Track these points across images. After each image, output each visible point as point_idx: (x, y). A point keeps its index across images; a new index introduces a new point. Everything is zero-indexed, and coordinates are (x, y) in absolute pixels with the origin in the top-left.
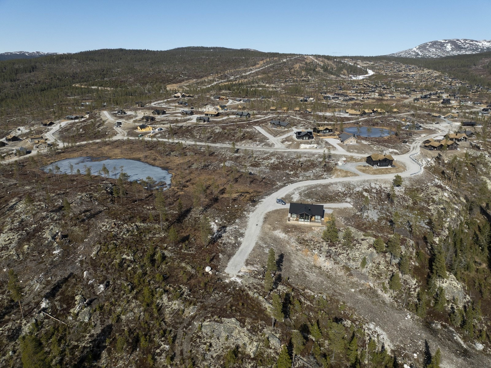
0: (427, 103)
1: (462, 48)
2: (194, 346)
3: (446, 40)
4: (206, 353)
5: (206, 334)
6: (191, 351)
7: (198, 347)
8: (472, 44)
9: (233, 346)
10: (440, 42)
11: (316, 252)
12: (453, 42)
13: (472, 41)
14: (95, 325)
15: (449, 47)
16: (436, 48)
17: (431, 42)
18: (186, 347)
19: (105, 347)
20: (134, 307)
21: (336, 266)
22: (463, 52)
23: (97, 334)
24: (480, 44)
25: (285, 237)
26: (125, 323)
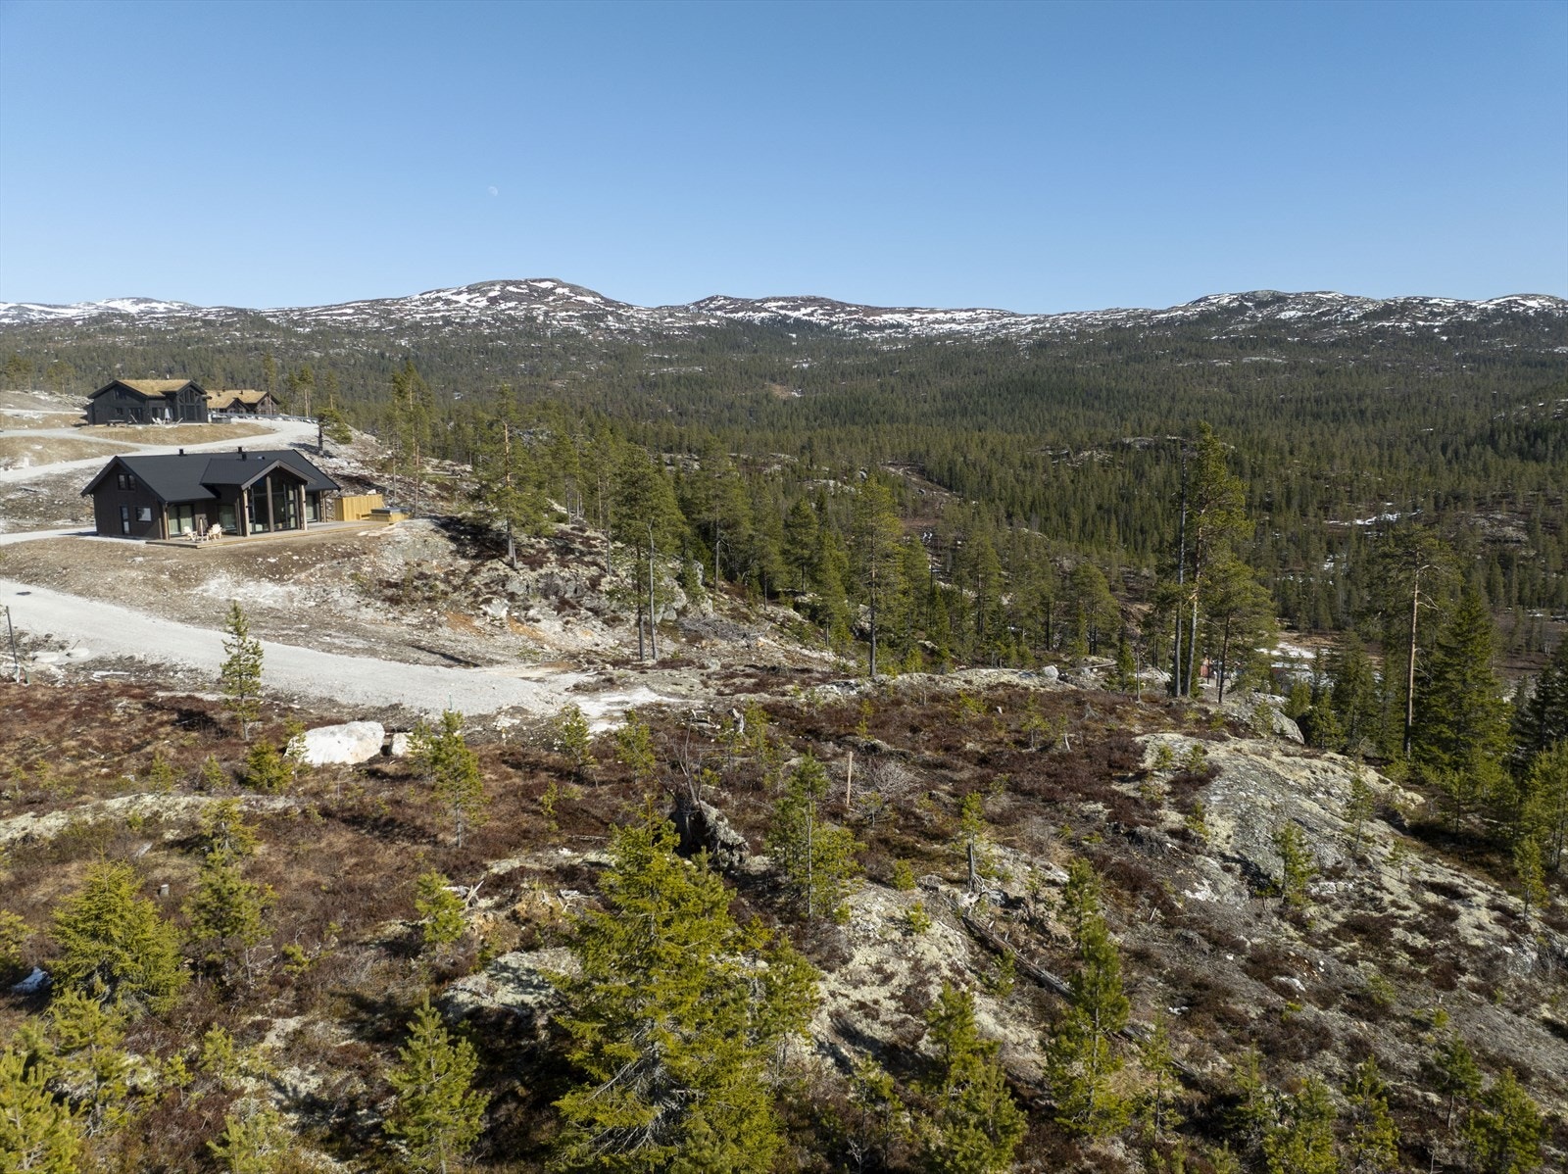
11: (499, 609)
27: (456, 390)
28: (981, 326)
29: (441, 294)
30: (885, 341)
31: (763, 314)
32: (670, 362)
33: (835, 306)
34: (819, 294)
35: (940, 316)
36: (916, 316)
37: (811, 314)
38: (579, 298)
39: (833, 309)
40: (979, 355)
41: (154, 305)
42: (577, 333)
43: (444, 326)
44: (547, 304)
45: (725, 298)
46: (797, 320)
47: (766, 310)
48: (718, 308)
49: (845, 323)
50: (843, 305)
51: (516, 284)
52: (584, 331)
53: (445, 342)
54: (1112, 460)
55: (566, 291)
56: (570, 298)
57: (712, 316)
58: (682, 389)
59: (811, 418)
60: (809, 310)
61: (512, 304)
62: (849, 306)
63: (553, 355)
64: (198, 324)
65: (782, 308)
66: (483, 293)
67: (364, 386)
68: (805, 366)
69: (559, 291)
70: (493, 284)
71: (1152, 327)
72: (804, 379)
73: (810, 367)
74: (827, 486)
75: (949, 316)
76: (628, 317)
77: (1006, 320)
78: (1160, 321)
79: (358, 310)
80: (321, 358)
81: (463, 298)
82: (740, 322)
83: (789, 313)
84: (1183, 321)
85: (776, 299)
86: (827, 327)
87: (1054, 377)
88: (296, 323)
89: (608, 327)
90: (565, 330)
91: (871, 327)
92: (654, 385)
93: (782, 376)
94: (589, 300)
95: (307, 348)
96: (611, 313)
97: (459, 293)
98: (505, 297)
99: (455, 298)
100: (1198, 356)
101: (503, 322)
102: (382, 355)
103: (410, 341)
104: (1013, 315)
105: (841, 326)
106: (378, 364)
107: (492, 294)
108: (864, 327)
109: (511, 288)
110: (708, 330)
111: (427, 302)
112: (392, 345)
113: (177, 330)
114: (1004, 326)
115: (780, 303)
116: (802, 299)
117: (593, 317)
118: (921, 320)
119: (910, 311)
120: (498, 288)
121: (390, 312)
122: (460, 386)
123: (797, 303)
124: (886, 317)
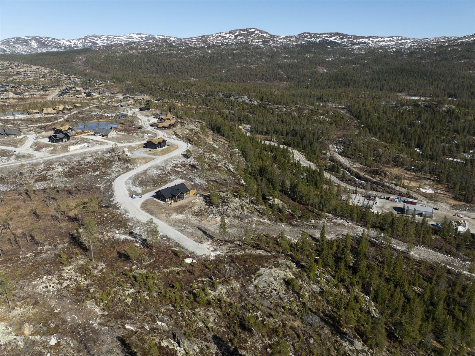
0: (73, 97)
1: (47, 45)
2: (269, 298)
3: (29, 37)
4: (280, 295)
5: (264, 287)
6: (271, 303)
7: (271, 296)
8: (54, 42)
9: (282, 281)
10: (23, 39)
11: (211, 216)
12: (37, 40)
13: (54, 39)
14: (207, 347)
15: (34, 44)
16: (22, 45)
17: (14, 38)
18: (267, 303)
19: (236, 349)
20: (205, 313)
21: (230, 218)
22: (49, 49)
23: (217, 350)
24: (62, 43)
25: (183, 217)
26: (217, 327)
27: (224, 69)
28: (393, 43)
29: (221, 34)
30: (360, 49)
31: (320, 39)
32: (288, 58)
33: (344, 36)
34: (339, 32)
35: (380, 39)
36: (371, 39)
37: (336, 39)
38: (262, 35)
39: (343, 37)
40: (389, 56)
41: (142, 35)
42: (260, 47)
43: (221, 46)
44: (252, 37)
45: (308, 33)
46: (331, 41)
47: (321, 38)
48: (305, 37)
49: (347, 42)
50: (347, 35)
51: (243, 30)
52: (263, 47)
53: (222, 51)
54: (412, 109)
55: (258, 32)
56: (259, 34)
57: (303, 40)
58: (290, 69)
59: (328, 81)
60: (335, 37)
61: (242, 37)
62: (349, 36)
63: (253, 55)
64: (154, 46)
65: (326, 37)
66: (233, 34)
67: (198, 67)
68: (330, 59)
69: (256, 32)
70: (236, 30)
71: (455, 46)
72: (329, 65)
73: (332, 60)
74: (320, 118)
75: (383, 39)
76: (277, 41)
77: (403, 41)
78: (458, 43)
79: (198, 40)
80: (187, 58)
81: (227, 36)
82: (312, 42)
83: (328, 39)
84: (468, 43)
85: (324, 34)
86: (340, 43)
87: (413, 66)
88: (180, 45)
89: (270, 45)
90: (257, 46)
91: (355, 44)
92: (282, 67)
93: (323, 64)
94: (265, 35)
95: (183, 54)
96: (272, 40)
97: (226, 34)
98: (240, 35)
99: (225, 35)
100: (468, 58)
101: (239, 44)
102: (204, 56)
103: (212, 51)
104: (406, 39)
105: (345, 43)
106: (202, 60)
107: (236, 34)
108: (353, 44)
109: (242, 32)
110: (301, 45)
111: (217, 37)
112: (206, 52)
113: (149, 48)
114: (401, 44)
115: (326, 35)
116: (333, 34)
117: (265, 41)
118: (373, 41)
119: (369, 37)
120: (238, 32)
121: (206, 41)
122: (225, 67)
123: (331, 35)
124: (361, 40)
